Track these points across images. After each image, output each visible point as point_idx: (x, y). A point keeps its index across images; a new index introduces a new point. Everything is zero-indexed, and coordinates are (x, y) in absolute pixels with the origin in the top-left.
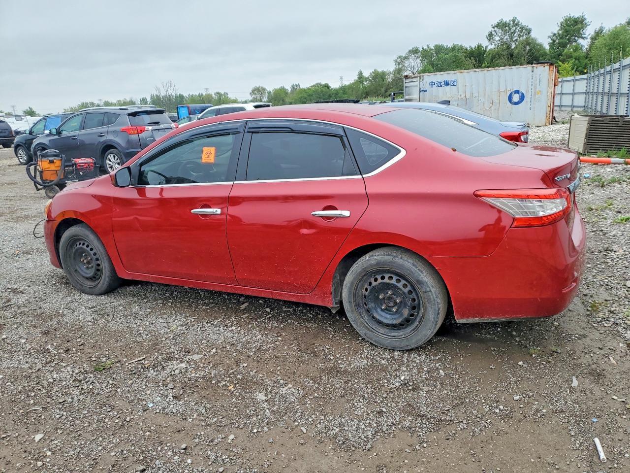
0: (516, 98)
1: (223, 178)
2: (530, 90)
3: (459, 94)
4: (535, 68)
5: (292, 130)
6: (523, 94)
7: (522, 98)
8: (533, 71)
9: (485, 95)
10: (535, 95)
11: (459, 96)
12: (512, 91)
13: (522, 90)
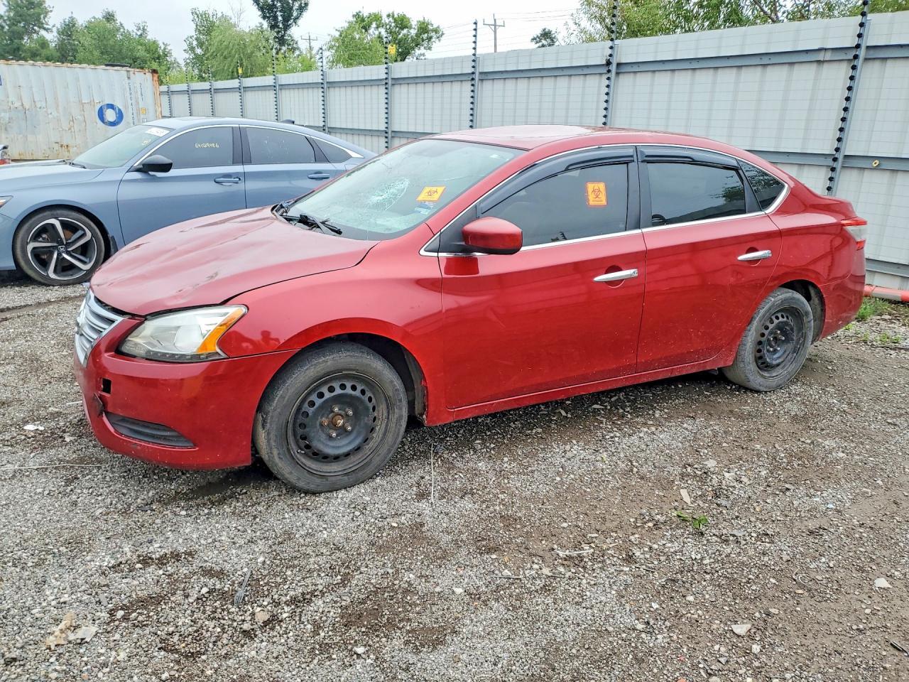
0: (110, 115)
1: (622, 226)
2: (130, 107)
3: (10, 99)
4: (131, 73)
5: (694, 160)
6: (120, 110)
7: (120, 116)
8: (129, 78)
9: (58, 106)
10: (138, 114)
11: (10, 104)
12: (101, 104)
13: (119, 104)
